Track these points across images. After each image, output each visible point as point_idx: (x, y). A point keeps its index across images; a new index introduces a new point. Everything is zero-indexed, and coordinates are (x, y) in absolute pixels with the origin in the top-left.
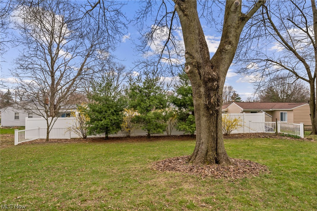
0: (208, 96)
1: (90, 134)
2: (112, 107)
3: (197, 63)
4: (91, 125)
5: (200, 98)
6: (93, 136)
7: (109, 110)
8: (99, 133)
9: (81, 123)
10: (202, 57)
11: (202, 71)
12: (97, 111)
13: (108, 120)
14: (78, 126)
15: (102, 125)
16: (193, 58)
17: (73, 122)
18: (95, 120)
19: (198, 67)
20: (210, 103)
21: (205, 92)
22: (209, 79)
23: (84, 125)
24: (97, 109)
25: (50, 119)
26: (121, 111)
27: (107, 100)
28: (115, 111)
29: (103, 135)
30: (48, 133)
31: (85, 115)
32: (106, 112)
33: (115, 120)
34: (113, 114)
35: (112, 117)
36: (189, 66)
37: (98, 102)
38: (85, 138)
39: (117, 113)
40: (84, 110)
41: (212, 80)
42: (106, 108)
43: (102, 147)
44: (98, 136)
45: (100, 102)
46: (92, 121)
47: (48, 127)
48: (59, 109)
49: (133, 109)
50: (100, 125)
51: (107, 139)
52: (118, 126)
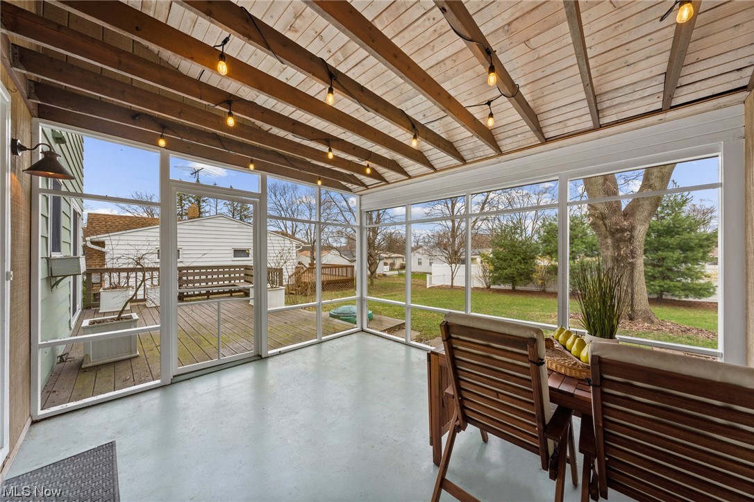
0: (617, 247)
1: (494, 284)
2: (518, 255)
3: (601, 213)
4: (495, 275)
5: (607, 249)
6: (496, 287)
7: (516, 258)
8: (504, 283)
9: (484, 271)
10: (607, 208)
11: (607, 222)
12: (501, 259)
13: (514, 269)
14: (481, 274)
15: (506, 274)
16: (596, 209)
17: (476, 269)
18: (500, 268)
19: (603, 217)
20: (619, 255)
21: (613, 243)
22: (617, 230)
23: (488, 274)
24: (501, 256)
25: (454, 265)
26: (532, 259)
27: (513, 246)
28: (523, 259)
29: (509, 287)
30: (452, 280)
31: (488, 263)
32: (511, 260)
33: (522, 269)
34: (521, 263)
35: (518, 266)
36: (591, 218)
37: (502, 250)
38: (488, 287)
39: (526, 261)
40: (487, 258)
41: (622, 230)
42: (511, 256)
43: (507, 299)
44: (502, 287)
45: (505, 249)
46: (496, 269)
47: (453, 273)
48: (460, 256)
49: (548, 257)
50: (504, 274)
51: (513, 291)
52: (527, 276)
